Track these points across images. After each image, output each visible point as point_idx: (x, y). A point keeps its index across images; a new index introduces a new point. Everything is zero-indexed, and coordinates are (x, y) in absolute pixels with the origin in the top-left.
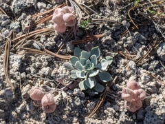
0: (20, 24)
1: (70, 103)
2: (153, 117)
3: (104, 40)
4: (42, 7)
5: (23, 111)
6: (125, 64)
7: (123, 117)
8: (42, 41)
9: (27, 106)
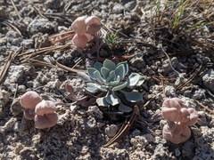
0: (34, 42)
1: (80, 125)
2: (208, 153)
3: (133, 61)
4: (62, 29)
5: (10, 131)
6: (160, 90)
7: (160, 150)
8: (55, 56)
9: (17, 124)
